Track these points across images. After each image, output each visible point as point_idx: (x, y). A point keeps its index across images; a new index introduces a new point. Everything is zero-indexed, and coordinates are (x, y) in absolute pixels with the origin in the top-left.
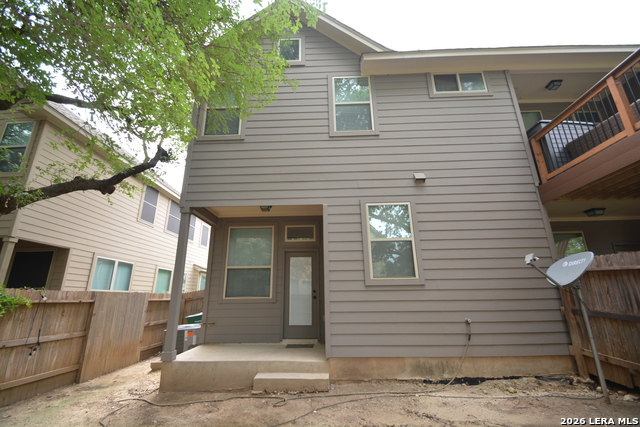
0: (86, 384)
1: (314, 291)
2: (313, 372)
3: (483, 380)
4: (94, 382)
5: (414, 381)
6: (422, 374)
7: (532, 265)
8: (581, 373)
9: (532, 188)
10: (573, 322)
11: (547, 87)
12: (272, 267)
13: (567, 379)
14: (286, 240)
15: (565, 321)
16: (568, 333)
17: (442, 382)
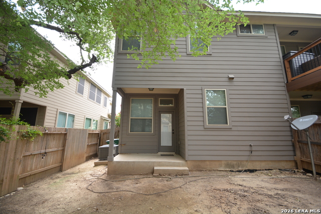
0: (66, 172)
1: (173, 130)
2: (180, 166)
3: (256, 170)
4: (69, 171)
5: (226, 171)
6: (229, 168)
7: (287, 120)
8: (299, 167)
9: (283, 84)
10: (298, 146)
11: (290, 34)
12: (152, 118)
13: (292, 171)
14: (160, 105)
15: (293, 146)
16: (294, 151)
17: (238, 171)
